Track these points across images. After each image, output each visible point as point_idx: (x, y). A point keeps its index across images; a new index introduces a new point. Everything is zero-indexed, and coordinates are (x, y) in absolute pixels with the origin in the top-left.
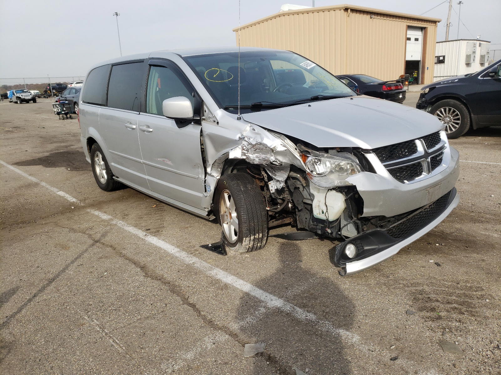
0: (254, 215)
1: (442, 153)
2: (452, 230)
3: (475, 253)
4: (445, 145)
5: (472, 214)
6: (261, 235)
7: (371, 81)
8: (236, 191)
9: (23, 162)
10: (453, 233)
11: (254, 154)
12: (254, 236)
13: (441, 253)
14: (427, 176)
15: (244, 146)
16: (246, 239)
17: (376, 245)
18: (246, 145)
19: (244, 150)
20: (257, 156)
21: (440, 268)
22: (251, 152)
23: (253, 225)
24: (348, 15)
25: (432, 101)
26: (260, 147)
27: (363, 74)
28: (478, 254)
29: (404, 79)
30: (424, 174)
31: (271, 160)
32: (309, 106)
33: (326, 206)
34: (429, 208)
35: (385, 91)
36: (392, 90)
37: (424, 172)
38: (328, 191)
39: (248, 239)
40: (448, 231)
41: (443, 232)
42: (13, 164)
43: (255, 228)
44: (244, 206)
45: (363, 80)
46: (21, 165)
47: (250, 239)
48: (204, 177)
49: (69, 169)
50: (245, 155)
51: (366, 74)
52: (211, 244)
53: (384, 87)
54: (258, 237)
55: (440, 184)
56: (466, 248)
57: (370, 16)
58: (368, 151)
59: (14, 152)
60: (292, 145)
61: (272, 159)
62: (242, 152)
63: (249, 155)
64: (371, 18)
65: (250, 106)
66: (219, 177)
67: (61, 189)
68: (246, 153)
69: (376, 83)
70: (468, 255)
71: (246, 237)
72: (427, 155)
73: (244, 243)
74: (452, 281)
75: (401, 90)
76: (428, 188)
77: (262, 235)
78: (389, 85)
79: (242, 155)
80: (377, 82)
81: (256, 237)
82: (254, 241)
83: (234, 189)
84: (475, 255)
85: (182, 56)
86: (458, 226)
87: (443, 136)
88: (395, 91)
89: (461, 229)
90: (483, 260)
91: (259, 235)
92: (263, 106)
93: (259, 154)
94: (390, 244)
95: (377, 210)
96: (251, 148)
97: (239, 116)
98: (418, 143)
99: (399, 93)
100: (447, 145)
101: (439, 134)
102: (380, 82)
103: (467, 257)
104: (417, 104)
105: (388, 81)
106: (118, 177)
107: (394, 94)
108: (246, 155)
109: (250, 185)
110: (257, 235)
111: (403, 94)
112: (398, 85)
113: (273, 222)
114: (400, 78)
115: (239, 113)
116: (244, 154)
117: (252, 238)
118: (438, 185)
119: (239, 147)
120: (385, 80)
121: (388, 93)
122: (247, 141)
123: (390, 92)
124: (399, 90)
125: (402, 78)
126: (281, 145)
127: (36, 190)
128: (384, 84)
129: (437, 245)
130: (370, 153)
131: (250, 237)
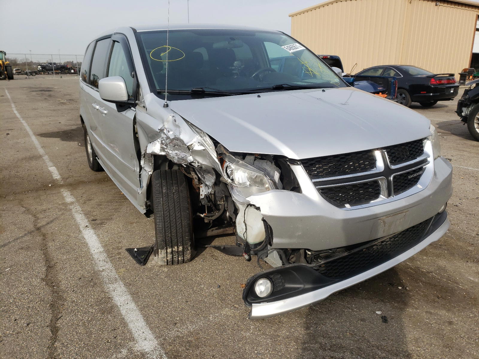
0: (172, 225)
1: (421, 169)
2: (432, 269)
3: (445, 308)
4: (429, 159)
5: (470, 248)
6: (181, 248)
7: (421, 73)
8: (156, 193)
9: (49, 134)
10: (431, 272)
11: (174, 150)
12: (172, 248)
13: (398, 302)
14: (385, 199)
15: (163, 140)
16: (161, 252)
17: (300, 284)
18: (165, 139)
19: (163, 144)
20: (176, 153)
21: (384, 325)
22: (170, 148)
23: (170, 235)
24: (409, 2)
25: (476, 99)
26: (177, 143)
27: (412, 65)
28: (449, 310)
29: (467, 73)
30: (382, 197)
31: (189, 161)
32: (259, 96)
33: (246, 225)
34: (390, 241)
35: (433, 85)
36: (443, 84)
37: (383, 195)
38: (247, 207)
39: (164, 251)
40: (425, 268)
41: (417, 270)
42: (38, 135)
43: (173, 239)
44: (161, 211)
45: (412, 71)
46: (44, 137)
47: (167, 252)
48: (138, 170)
49: (80, 144)
50: (164, 151)
51: (416, 66)
52: (137, 249)
53: (433, 80)
54: (178, 249)
55: (405, 212)
56: (437, 300)
57: (435, 3)
58: (294, 162)
59: (49, 122)
60: (211, 144)
61: (190, 159)
62: (161, 147)
63: (169, 151)
64: (436, 5)
65: (190, 92)
66: (150, 173)
67: (55, 165)
68: (166, 149)
69: (424, 76)
70: (432, 311)
71: (162, 248)
72: (387, 172)
73: (160, 256)
74: (388, 351)
75: (453, 84)
76: (384, 216)
77: (183, 248)
78: (440, 78)
79: (161, 150)
80: (426, 75)
81: (174, 250)
82: (172, 254)
83: (155, 190)
84: (444, 312)
85: (137, 31)
86: (442, 263)
87: (428, 147)
88: (445, 86)
89: (444, 270)
90: (450, 323)
91: (178, 247)
92: (206, 92)
93: (179, 151)
94: (318, 285)
95: (294, 241)
96: (170, 143)
97: (166, 103)
98: (378, 155)
99: (451, 87)
100: (431, 159)
101: (422, 143)
102: (430, 74)
103: (431, 313)
104: (459, 101)
105: (439, 73)
106: (99, 159)
107: (445, 88)
108: (166, 152)
109: (176, 187)
110: (176, 247)
111: (454, 89)
112: (451, 79)
113: (213, 230)
114: (463, 71)
115: (166, 99)
116: (163, 149)
117: (169, 250)
118: (402, 213)
119: (158, 140)
120: (435, 73)
121: (437, 87)
122: (166, 135)
123: (439, 87)
124: (451, 84)
125: (465, 72)
126: (199, 143)
127: (33, 163)
128: (434, 77)
129: (400, 288)
130: (298, 164)
131: (167, 249)
